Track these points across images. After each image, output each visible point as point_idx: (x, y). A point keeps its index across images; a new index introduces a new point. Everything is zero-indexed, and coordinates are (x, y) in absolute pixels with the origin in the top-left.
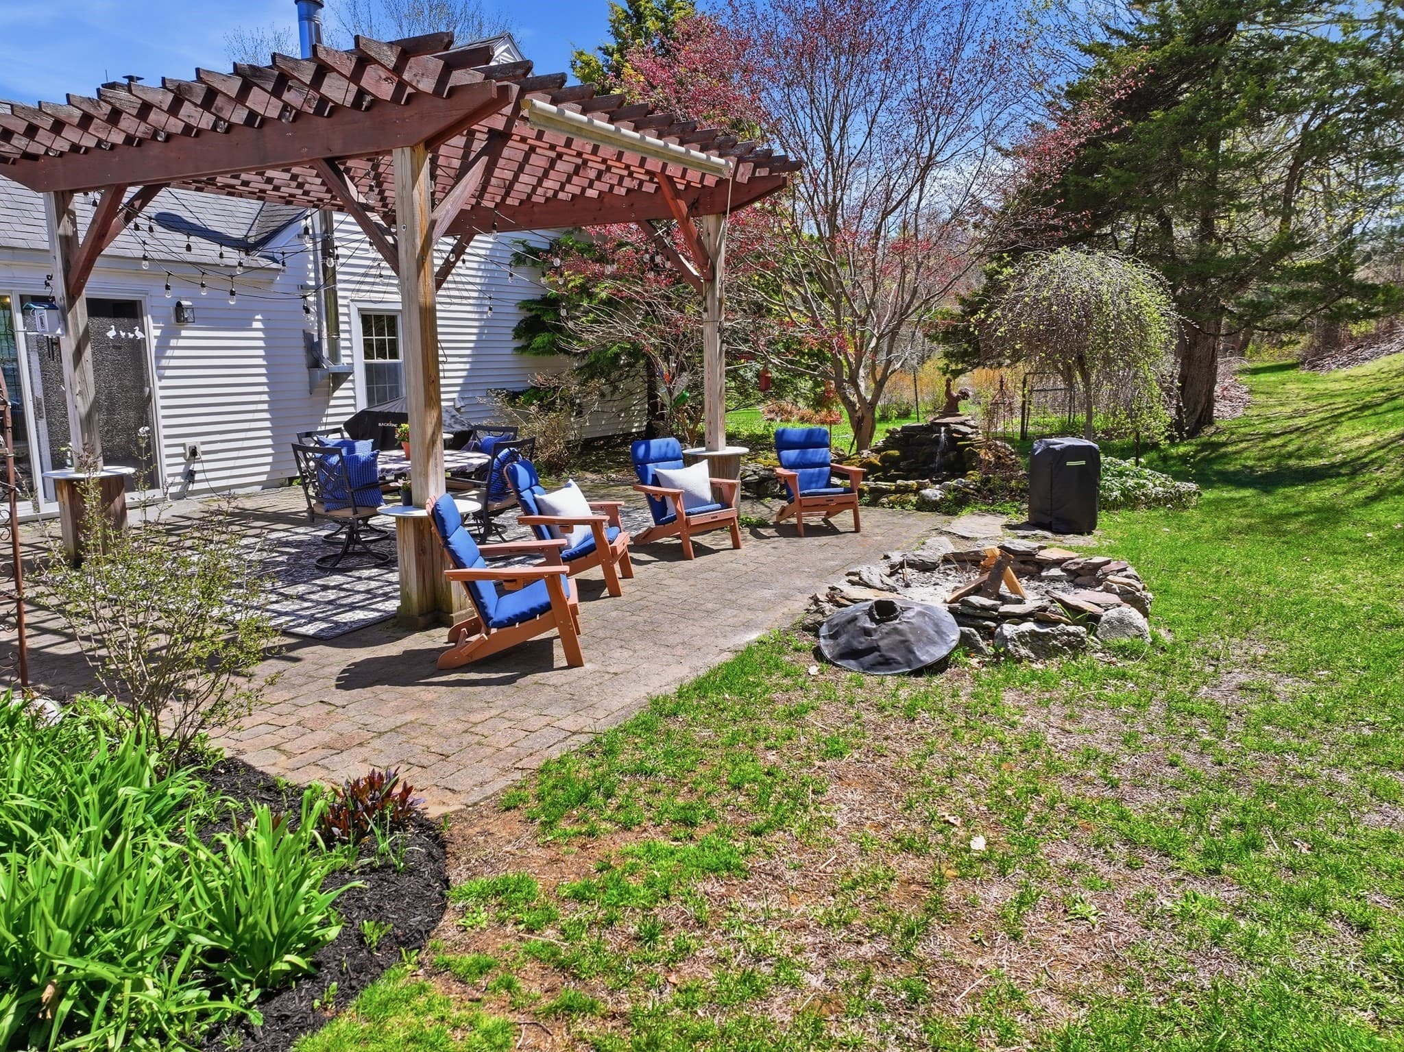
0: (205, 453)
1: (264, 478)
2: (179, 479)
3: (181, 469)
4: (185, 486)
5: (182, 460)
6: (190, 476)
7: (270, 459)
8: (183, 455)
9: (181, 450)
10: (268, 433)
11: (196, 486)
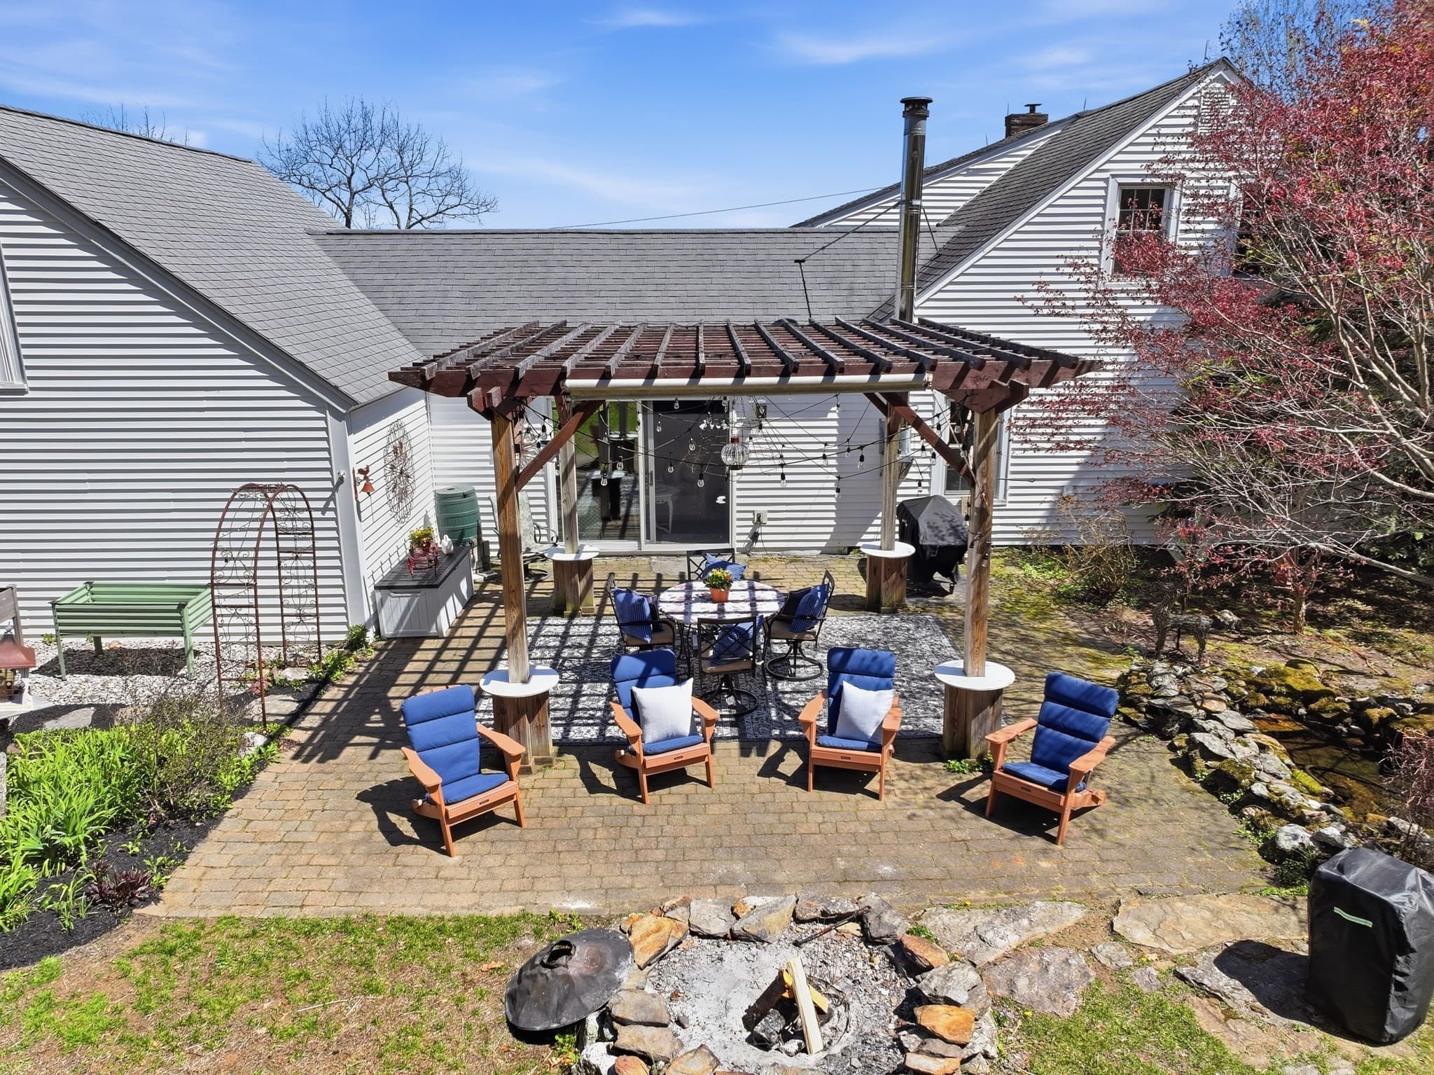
0: (770, 519)
1: (823, 544)
2: (746, 538)
3: (749, 530)
4: (750, 544)
5: (751, 523)
6: (754, 537)
7: (831, 529)
8: (752, 519)
9: (750, 515)
10: (833, 507)
11: (758, 545)
